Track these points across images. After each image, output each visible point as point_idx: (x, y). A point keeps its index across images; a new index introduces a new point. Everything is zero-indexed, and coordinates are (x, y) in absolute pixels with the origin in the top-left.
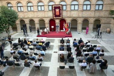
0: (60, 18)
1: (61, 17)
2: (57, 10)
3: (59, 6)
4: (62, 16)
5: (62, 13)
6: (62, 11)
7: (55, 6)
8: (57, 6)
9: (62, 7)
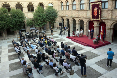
0: (97, 20)
1: (99, 19)
2: (96, 9)
3: (98, 3)
4: (100, 17)
5: (100, 13)
6: (101, 10)
7: (94, 3)
8: (96, 3)
9: (101, 5)
